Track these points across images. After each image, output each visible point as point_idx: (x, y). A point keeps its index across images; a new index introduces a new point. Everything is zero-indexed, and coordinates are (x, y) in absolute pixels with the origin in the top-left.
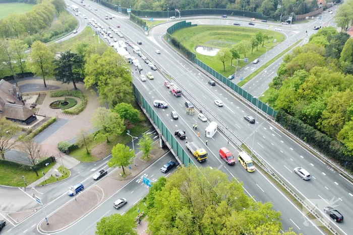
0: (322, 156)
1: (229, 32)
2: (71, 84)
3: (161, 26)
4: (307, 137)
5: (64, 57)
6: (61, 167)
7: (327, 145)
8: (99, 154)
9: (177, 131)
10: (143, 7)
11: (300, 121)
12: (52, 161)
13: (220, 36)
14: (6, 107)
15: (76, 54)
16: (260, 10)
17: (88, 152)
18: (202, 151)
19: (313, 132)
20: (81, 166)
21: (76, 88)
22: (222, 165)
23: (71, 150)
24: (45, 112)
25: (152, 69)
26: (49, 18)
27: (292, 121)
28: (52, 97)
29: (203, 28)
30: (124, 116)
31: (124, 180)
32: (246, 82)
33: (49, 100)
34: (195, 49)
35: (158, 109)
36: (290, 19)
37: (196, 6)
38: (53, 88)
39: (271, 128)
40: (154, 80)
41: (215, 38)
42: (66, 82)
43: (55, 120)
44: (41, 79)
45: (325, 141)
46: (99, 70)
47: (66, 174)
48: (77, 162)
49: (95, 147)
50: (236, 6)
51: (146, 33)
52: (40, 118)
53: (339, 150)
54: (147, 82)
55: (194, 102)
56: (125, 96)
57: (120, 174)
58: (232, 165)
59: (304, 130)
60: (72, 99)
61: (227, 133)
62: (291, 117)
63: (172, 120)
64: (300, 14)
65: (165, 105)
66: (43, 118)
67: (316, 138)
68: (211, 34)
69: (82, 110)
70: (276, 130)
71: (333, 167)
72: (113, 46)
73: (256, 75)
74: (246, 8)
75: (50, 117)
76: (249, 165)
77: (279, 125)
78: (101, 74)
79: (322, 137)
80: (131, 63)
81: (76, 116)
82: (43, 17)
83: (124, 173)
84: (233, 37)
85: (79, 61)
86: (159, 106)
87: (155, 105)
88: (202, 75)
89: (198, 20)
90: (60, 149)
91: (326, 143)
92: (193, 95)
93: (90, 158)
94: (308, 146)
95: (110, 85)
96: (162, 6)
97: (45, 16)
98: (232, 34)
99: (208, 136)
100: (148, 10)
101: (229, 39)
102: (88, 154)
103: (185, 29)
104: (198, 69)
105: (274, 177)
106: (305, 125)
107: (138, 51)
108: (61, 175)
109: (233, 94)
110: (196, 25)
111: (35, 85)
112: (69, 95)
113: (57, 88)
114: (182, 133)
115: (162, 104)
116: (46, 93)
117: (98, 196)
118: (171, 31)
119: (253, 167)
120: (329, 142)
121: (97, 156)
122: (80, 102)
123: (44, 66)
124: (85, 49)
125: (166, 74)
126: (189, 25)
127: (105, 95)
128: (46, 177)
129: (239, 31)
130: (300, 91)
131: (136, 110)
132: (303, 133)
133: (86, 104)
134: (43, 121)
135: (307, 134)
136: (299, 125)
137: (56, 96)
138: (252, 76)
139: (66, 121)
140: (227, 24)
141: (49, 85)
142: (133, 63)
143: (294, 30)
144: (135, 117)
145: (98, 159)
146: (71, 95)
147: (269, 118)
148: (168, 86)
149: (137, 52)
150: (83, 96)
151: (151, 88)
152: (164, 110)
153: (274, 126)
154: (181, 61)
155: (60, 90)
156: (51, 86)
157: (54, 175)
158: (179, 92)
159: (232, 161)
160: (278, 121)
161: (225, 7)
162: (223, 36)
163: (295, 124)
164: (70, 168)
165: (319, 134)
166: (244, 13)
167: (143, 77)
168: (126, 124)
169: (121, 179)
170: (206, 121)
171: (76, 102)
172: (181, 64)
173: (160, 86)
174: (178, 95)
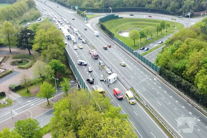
0: (186, 96)
1: (145, 23)
4: (177, 84)
5: (23, 32)
6: (8, 99)
7: (189, 88)
8: (35, 92)
9: (88, 79)
10: (87, 6)
11: (173, 73)
12: (3, 94)
13: (138, 25)
16: (169, 9)
17: (28, 90)
18: (101, 89)
19: (180, 80)
20: (22, 99)
21: (30, 54)
22: (113, 100)
23: (16, 89)
24: (6, 67)
25: (83, 42)
26: (22, 11)
27: (168, 74)
28: (13, 58)
29: (127, 19)
31: (48, 108)
32: (148, 53)
33: (10, 60)
34: (119, 33)
35: (80, 66)
36: (189, 14)
37: (125, 5)
39: (155, 79)
40: (83, 49)
41: (134, 27)
42: (23, 49)
43: (11, 72)
44: (8, 48)
45: (187, 86)
46: (43, 39)
47: (10, 103)
48: (19, 96)
49: (34, 88)
50: (152, 6)
51: (86, 22)
52: (2, 70)
53: (196, 91)
54: (77, 50)
55: (106, 62)
56: (58, 56)
57: (46, 104)
58: (121, 99)
59: (175, 79)
60: (26, 60)
61: (123, 81)
62: (167, 71)
63: (88, 73)
64: (198, 12)
65: (85, 64)
66: (4, 70)
67: (182, 84)
68: (132, 24)
70: (158, 81)
71: (192, 103)
72: (61, 29)
73: (156, 49)
74: (159, 7)
75: (9, 70)
76: (132, 99)
77: (161, 77)
78: (44, 41)
79: (186, 83)
80: (69, 39)
81: (25, 70)
83: (49, 104)
86: (81, 64)
88: (116, 47)
89: (124, 15)
90: (10, 88)
91: (188, 87)
92: (106, 58)
93: (28, 95)
94: (177, 90)
95: (48, 49)
96: (100, 6)
97: (19, 10)
100: (90, 8)
102: (28, 92)
103: (114, 20)
104: (115, 43)
105: (147, 107)
106: (176, 76)
107: (77, 31)
108: (7, 103)
109: (135, 59)
110: (122, 18)
111: (4, 51)
112: (24, 58)
113: (18, 53)
114: (91, 79)
115: (83, 63)
116: (10, 56)
117: (27, 116)
118: (102, 20)
119: (134, 101)
120: (190, 87)
121: (34, 93)
122: (31, 62)
123: (10, 38)
125: (92, 46)
126: (117, 17)
127: (45, 56)
129: (152, 22)
130: (175, 54)
131: (64, 65)
132: (174, 82)
133: (34, 62)
134: (3, 72)
135: (177, 81)
136: (172, 76)
137: (16, 58)
138: (153, 50)
139: (19, 73)
140: (144, 18)
141: (13, 52)
142: (71, 39)
143: (191, 22)
144: (62, 69)
145: (34, 95)
146: (26, 58)
147: (155, 73)
148: (91, 52)
149: (76, 33)
150: (33, 58)
151: (79, 54)
152: (84, 67)
153: (158, 78)
154: (104, 38)
155: (19, 54)
156: (15, 52)
157: (2, 103)
158: (97, 56)
159: (121, 97)
160: (160, 75)
161: (144, 6)
162: (140, 26)
163: (170, 75)
164: (14, 100)
165: (184, 81)
166: (157, 10)
167: (75, 47)
168: (55, 73)
169: (46, 107)
170: (110, 74)
171: (28, 62)
172: (104, 40)
173: (86, 53)
174: (96, 58)
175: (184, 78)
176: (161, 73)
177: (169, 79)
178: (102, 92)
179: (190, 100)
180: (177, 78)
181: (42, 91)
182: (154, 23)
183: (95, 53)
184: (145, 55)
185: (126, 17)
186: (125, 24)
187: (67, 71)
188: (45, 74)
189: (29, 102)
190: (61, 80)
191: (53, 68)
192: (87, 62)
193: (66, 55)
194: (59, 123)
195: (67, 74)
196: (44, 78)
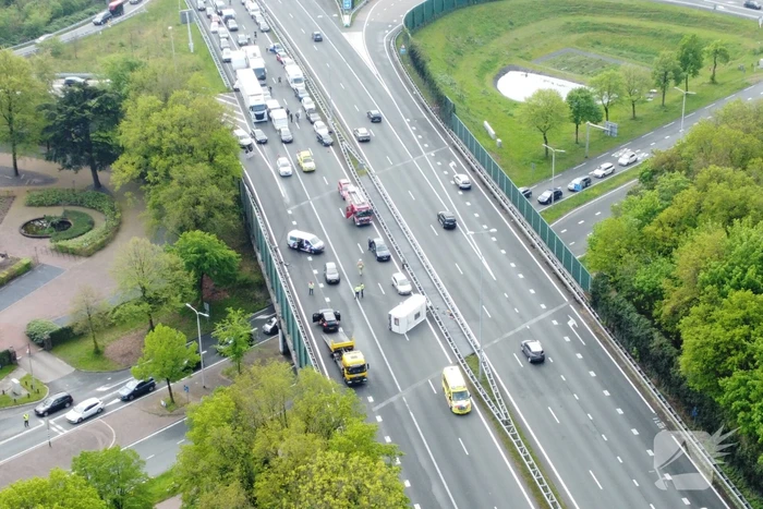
0: (657, 394)
1: (634, 22)
2: (86, 172)
4: (638, 347)
5: (71, 98)
6: (29, 376)
7: (667, 367)
8: (124, 356)
9: (321, 312)
11: (629, 306)
12: (8, 360)
13: (598, 36)
15: (104, 91)
17: (96, 347)
19: (647, 335)
20: (76, 380)
21: (98, 185)
22: (397, 396)
23: (56, 341)
24: (6, 244)
25: (320, 140)
27: (614, 305)
28: (31, 205)
30: (197, 266)
31: (169, 415)
32: (596, 196)
33: (20, 214)
34: (497, 78)
35: (297, 254)
38: (36, 180)
39: (571, 323)
40: (316, 176)
41: (578, 43)
42: (69, 167)
43: (28, 268)
44: (7, 152)
45: (663, 356)
46: (153, 142)
47: (36, 393)
48: (67, 369)
49: (118, 338)
51: (346, 20)
53: (685, 379)
54: (293, 179)
55: (398, 243)
56: (210, 215)
57: (163, 403)
59: (634, 329)
60: (83, 215)
61: (446, 324)
62: (614, 294)
63: (322, 285)
65: (315, 246)
67: (651, 348)
68: (569, 29)
69: (102, 246)
72: (229, 61)
75: (18, 259)
76: (461, 395)
77: (595, 316)
78: (158, 150)
79: (661, 346)
80: (262, 119)
81: (83, 261)
83: (173, 401)
84: (641, 42)
85: (110, 110)
86: (299, 248)
87: (292, 243)
90: (32, 337)
91: (665, 361)
93: (98, 363)
95: (174, 183)
98: (639, 32)
99: (395, 328)
101: (625, 47)
102: (98, 352)
105: (504, 427)
106: (637, 316)
108: (24, 393)
112: (75, 204)
113: (48, 180)
114: (329, 316)
115: (307, 242)
116: (15, 194)
117: (99, 441)
118: (419, 20)
119: (468, 402)
120: (671, 360)
121: (118, 359)
122: (102, 224)
123: (16, 117)
125: (354, 159)
127: (159, 207)
129: (666, 19)
130: (649, 229)
131: (232, 253)
132: (631, 338)
133: (117, 229)
134: (0, 267)
135: (639, 337)
136: (625, 316)
137: (41, 204)
138: (621, 180)
139: (58, 271)
141: (26, 172)
142: (270, 119)
144: (226, 270)
145: (118, 368)
146: (81, 204)
147: (579, 298)
148: (345, 193)
149: (294, 86)
150: (113, 209)
151: (297, 197)
152: (310, 258)
153: (585, 317)
154: (416, 120)
155: (53, 186)
156: (33, 175)
157: (8, 393)
158: (368, 213)
160: (594, 304)
162: (607, 37)
163: (620, 313)
164: (48, 381)
165: (658, 338)
167: (285, 164)
168: (199, 286)
169: (161, 413)
170: (407, 295)
171: (92, 224)
172: (411, 130)
173: (326, 194)
174: (361, 220)
175: (659, 326)
176: (597, 301)
177: (617, 325)
178: (361, 368)
179: (666, 408)
180: (639, 324)
181: (152, 355)
182: (676, 29)
183: (359, 200)
184: (579, 205)
186: (532, 29)
187: (246, 273)
188: (157, 286)
189: (103, 393)
190: (218, 314)
191: (189, 266)
192: (322, 237)
193: (242, 205)
195: (246, 285)
196: (155, 301)
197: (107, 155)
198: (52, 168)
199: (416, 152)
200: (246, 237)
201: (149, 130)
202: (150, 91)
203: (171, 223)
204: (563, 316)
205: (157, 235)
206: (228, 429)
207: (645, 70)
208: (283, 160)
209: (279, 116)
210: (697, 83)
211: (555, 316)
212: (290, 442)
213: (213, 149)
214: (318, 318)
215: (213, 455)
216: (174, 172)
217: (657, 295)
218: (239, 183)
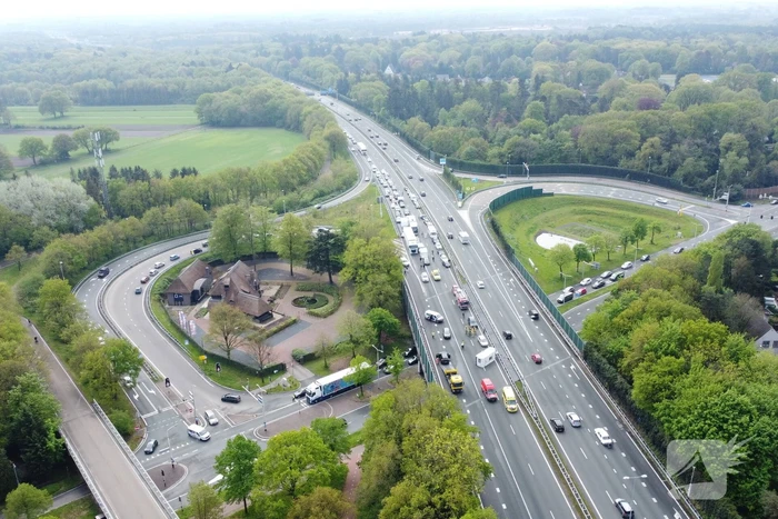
1: (610, 210)
2: (326, 275)
3: (490, 191)
5: (321, 238)
6: (292, 377)
7: (624, 394)
9: (440, 353)
10: (470, 155)
11: (604, 360)
12: (282, 368)
13: (590, 217)
14: (239, 297)
15: (337, 235)
16: (679, 175)
17: (326, 364)
19: (614, 376)
21: (331, 282)
22: (479, 400)
23: (305, 360)
24: (285, 309)
25: (444, 264)
26: (316, 167)
27: (596, 359)
28: (298, 290)
29: (563, 200)
30: (378, 326)
31: (360, 402)
32: (587, 300)
33: (292, 294)
34: (536, 236)
35: (429, 323)
36: (726, 196)
37: (565, 159)
38: (301, 278)
39: (572, 367)
40: (441, 283)
41: (580, 220)
42: (318, 272)
43: (295, 322)
44: (288, 263)
45: (623, 388)
46: (360, 262)
47: (294, 386)
48: (311, 375)
49: (337, 360)
50: (636, 163)
51: (460, 204)
52: (277, 317)
54: (429, 284)
55: (482, 319)
56: (387, 300)
57: (357, 395)
58: (493, 401)
59: (606, 373)
60: (323, 296)
61: (505, 361)
62: (596, 353)
63: (441, 339)
64: (755, 187)
65: (439, 319)
66: (281, 317)
67: (616, 383)
68: (574, 213)
69: (332, 313)
70: (577, 371)
71: (624, 423)
72: (399, 223)
74: (654, 168)
75: (290, 317)
76: (512, 402)
77: (585, 364)
78: (362, 266)
79: (622, 383)
80: (415, 252)
81: (322, 320)
82: (306, 165)
83: (363, 395)
84: (614, 221)
85: (340, 246)
86: (431, 319)
87: (427, 316)
88: (515, 282)
89: (559, 185)
90: (294, 357)
91: (624, 391)
92: (485, 309)
94: (608, 395)
95: (370, 283)
96: (501, 155)
97: (310, 163)
98: (613, 216)
99: (478, 364)
100: (477, 162)
101: (604, 223)
102: (326, 367)
103: (529, 202)
104: (513, 272)
105: (535, 421)
106: (609, 366)
107: (435, 233)
108: (289, 385)
110: (552, 194)
111: (278, 271)
112: (320, 291)
113: (307, 278)
114: (445, 356)
115: (435, 317)
116: (291, 284)
117: (325, 413)
118: (497, 205)
119: (516, 406)
120: (627, 391)
122: (332, 301)
123: (294, 246)
124: (350, 228)
125: (461, 275)
126: (539, 193)
127: (360, 295)
128: (272, 385)
129: (627, 209)
130: (617, 319)
131: (397, 320)
132: (605, 377)
133: (340, 305)
134: (281, 320)
135: (609, 377)
136: (602, 365)
137: (303, 290)
139: (310, 324)
140: (610, 196)
141: (296, 274)
143: (728, 217)
144: (393, 329)
146: (322, 291)
147: (577, 354)
148: (455, 292)
149: (432, 236)
150: (338, 294)
151: (431, 293)
152: (436, 325)
153: (579, 364)
155: (309, 281)
156: (300, 275)
157: (281, 384)
158: (467, 303)
159: (493, 396)
160: (585, 358)
161: (615, 163)
162: (595, 218)
163: (599, 364)
164: (301, 380)
165: (620, 379)
166: (649, 176)
167: (425, 276)
168: (379, 336)
169: (357, 400)
170: (486, 347)
171: (327, 302)
172: (491, 261)
173: (446, 292)
174: (464, 307)
175: (621, 372)
176: (586, 356)
177: (597, 370)
178: (460, 384)
179: (623, 416)
180: (610, 370)
182: (632, 215)
183: (463, 296)
184: (578, 304)
185: (564, 192)
186: (556, 211)
187: (403, 331)
188: (359, 335)
190: (388, 351)
191: (375, 326)
192: (443, 315)
193: (403, 296)
194: (377, 429)
195: (403, 337)
196: (356, 343)
197: (336, 267)
198: (309, 273)
199: (493, 272)
200: (404, 312)
201: (359, 256)
202: (360, 237)
203: (367, 303)
204: (568, 363)
205: (360, 309)
206: (390, 412)
207: (616, 236)
208: (424, 274)
209: (424, 251)
210: (644, 243)
211: (563, 363)
212: (421, 421)
213: (391, 267)
214: (439, 356)
215: (383, 425)
216: (370, 278)
217: (620, 355)
218: (402, 285)
